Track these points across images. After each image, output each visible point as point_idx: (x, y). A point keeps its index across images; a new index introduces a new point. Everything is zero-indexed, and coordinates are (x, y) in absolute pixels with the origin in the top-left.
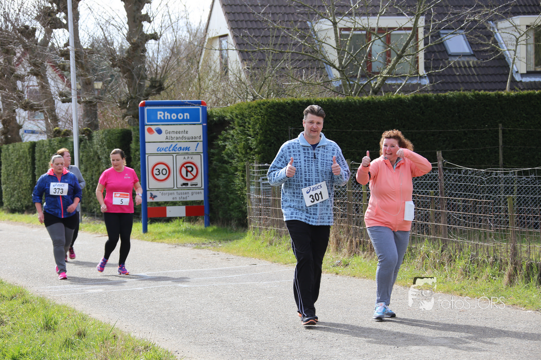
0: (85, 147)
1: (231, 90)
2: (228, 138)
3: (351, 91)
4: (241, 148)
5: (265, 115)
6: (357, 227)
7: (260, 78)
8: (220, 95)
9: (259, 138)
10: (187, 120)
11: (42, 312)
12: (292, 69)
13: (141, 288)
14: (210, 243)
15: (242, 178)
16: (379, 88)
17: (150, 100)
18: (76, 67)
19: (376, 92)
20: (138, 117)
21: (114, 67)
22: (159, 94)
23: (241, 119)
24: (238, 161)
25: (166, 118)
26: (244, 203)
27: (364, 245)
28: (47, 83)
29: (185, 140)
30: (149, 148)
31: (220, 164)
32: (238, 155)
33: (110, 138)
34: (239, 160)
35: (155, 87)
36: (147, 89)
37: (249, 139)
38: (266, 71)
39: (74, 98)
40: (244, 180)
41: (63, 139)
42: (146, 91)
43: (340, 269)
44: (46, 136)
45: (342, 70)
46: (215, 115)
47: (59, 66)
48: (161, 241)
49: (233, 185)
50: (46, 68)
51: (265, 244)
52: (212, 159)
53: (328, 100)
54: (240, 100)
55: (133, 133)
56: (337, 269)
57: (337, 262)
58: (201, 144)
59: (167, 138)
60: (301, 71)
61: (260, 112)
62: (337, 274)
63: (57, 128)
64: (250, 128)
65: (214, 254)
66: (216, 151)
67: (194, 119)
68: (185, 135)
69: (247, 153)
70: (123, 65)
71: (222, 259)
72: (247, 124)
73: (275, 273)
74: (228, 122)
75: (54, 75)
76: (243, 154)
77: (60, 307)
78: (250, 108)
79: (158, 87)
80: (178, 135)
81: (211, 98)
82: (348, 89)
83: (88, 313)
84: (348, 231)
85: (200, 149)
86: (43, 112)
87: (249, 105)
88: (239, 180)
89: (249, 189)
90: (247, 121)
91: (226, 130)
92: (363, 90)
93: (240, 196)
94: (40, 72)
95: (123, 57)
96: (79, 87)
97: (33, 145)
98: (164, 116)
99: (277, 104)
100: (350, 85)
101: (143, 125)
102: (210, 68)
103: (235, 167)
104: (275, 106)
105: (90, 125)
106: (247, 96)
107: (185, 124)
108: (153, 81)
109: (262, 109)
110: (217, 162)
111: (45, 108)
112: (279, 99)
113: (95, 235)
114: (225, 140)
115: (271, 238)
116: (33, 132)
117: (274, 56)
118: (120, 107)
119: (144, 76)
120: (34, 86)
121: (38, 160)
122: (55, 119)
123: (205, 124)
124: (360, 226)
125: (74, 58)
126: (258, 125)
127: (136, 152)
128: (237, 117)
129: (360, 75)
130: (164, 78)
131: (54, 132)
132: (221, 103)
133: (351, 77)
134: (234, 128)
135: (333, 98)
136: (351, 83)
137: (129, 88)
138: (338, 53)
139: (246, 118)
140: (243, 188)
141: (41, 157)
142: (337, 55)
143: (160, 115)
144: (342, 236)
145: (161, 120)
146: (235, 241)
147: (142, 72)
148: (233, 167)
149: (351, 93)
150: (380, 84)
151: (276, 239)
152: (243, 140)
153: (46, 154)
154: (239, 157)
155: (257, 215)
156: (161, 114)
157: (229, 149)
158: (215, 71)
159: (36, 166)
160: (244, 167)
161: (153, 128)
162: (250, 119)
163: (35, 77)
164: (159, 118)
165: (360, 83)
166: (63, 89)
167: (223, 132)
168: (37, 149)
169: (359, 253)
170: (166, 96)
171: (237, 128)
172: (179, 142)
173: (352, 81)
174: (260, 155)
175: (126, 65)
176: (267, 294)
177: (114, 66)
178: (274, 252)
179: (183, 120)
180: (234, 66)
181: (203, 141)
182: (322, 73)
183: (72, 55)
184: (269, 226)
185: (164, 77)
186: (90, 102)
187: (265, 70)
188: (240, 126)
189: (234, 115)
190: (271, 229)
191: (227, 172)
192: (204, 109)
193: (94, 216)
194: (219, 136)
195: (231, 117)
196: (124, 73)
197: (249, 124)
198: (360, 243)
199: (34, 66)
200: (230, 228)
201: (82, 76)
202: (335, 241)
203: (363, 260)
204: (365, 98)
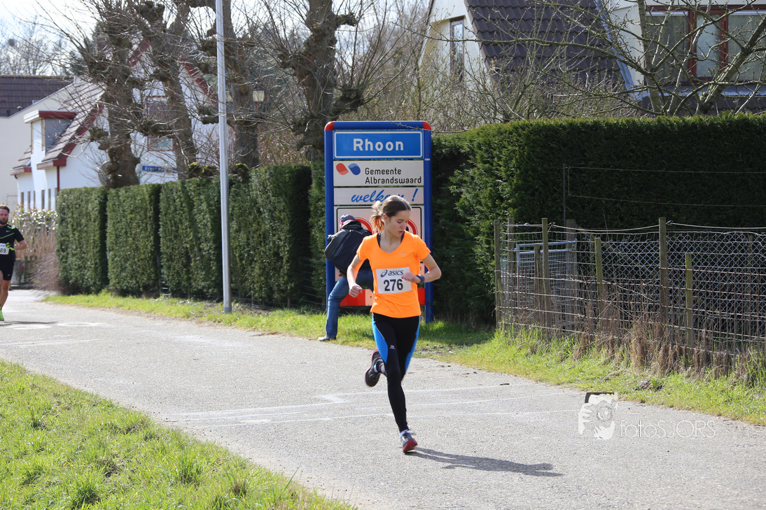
0: (237, 194)
1: (470, 105)
2: (465, 182)
3: (666, 108)
4: (485, 198)
5: (526, 145)
6: (675, 326)
7: (517, 87)
8: (452, 114)
9: (515, 181)
10: (400, 153)
11: (176, 454)
12: (568, 72)
13: (328, 419)
14: (435, 348)
15: (487, 246)
16: (710, 102)
17: (340, 121)
18: (227, 66)
19: (705, 109)
20: (322, 147)
21: (285, 68)
22: (356, 111)
23: (487, 151)
24: (480, 219)
25: (367, 149)
26: (489, 285)
27: (686, 356)
28: (180, 92)
29: (396, 184)
30: (340, 197)
31: (451, 223)
32: (481, 208)
33: (278, 180)
34: (483, 217)
35: (349, 100)
36: (336, 103)
37: (498, 184)
38: (526, 75)
39: (222, 117)
40: (489, 248)
41: (205, 180)
42: (334, 105)
43: (648, 394)
44: (177, 175)
45: (650, 73)
46: (444, 145)
47: (199, 65)
48: (357, 343)
49: (471, 256)
50: (178, 68)
51: (523, 352)
52: (438, 214)
53: (628, 121)
54: (483, 121)
55: (313, 172)
56: (643, 393)
57: (642, 382)
58: (421, 190)
59: (367, 181)
60: (583, 75)
61: (518, 141)
62: (643, 402)
63: (194, 163)
64: (500, 166)
65: (443, 366)
66: (445, 202)
67: (410, 151)
68: (396, 176)
69: (495, 206)
70: (300, 65)
71: (454, 374)
72: (496, 159)
73: (542, 398)
74: (465, 157)
75: (190, 80)
76: (488, 208)
77: (203, 446)
78: (501, 134)
79: (353, 99)
80: (385, 177)
81: (437, 118)
82: (659, 105)
83: (248, 456)
84: (661, 333)
85: (420, 198)
86: (173, 137)
87: (500, 128)
88: (482, 248)
89: (498, 263)
90: (497, 155)
91: (461, 169)
92: (686, 106)
93: (483, 273)
94: (169, 75)
95: (300, 52)
96: (230, 99)
97: (156, 190)
98: (363, 146)
99: (545, 127)
100: (664, 99)
101: (331, 160)
102: (437, 69)
103: (475, 227)
104: (539, 130)
105: (245, 160)
106: (495, 114)
107: (396, 159)
108: (346, 89)
109: (520, 136)
110: (446, 219)
111: (176, 132)
112: (548, 120)
113: (253, 333)
114: (460, 184)
115: (534, 341)
116: (156, 169)
117: (539, 52)
118: (293, 131)
119: (332, 82)
120: (159, 97)
121: (163, 213)
122: (192, 150)
123: (428, 159)
124: (680, 326)
125: (223, 53)
126: (514, 161)
127: (317, 202)
128: (481, 149)
129: (680, 81)
130: (364, 86)
131: (190, 170)
132: (453, 125)
133: (665, 85)
134: (475, 166)
135: (636, 119)
136: (666, 94)
137: (308, 101)
138: (645, 47)
139: (495, 150)
140: (488, 262)
141: (168, 208)
142: (643, 50)
143: (357, 144)
144: (651, 341)
145: (358, 152)
146: (475, 345)
147: (329, 76)
148: (472, 227)
149: (666, 111)
150: (712, 97)
151: (542, 345)
152: (489, 185)
153: (176, 204)
154: (482, 212)
155: (510, 305)
156: (358, 142)
157: (466, 198)
158: (444, 74)
159: (161, 223)
160: (491, 228)
161: (347, 164)
162: (501, 152)
163: (161, 83)
164: (355, 149)
165: (680, 94)
166: (204, 103)
167: (457, 172)
168: (162, 196)
169: (678, 368)
170: (365, 114)
171: (479, 165)
172: (386, 187)
173: (668, 92)
174: (516, 210)
175: (304, 65)
176: (531, 432)
177: (284, 65)
178: (538, 365)
179: (394, 152)
180: (476, 67)
181: (425, 187)
182: (616, 78)
183: (220, 48)
184: (530, 323)
185: (363, 83)
186: (247, 123)
187: (526, 73)
188: (485, 162)
189: (475, 144)
190: (534, 328)
191: (462, 236)
192: (427, 135)
193: (250, 302)
194: (451, 178)
195: (470, 148)
196: (301, 77)
197: (500, 159)
198: (681, 354)
199: (160, 66)
200: (466, 325)
201: (235, 81)
202: (638, 348)
203: (685, 381)
204: (688, 118)
